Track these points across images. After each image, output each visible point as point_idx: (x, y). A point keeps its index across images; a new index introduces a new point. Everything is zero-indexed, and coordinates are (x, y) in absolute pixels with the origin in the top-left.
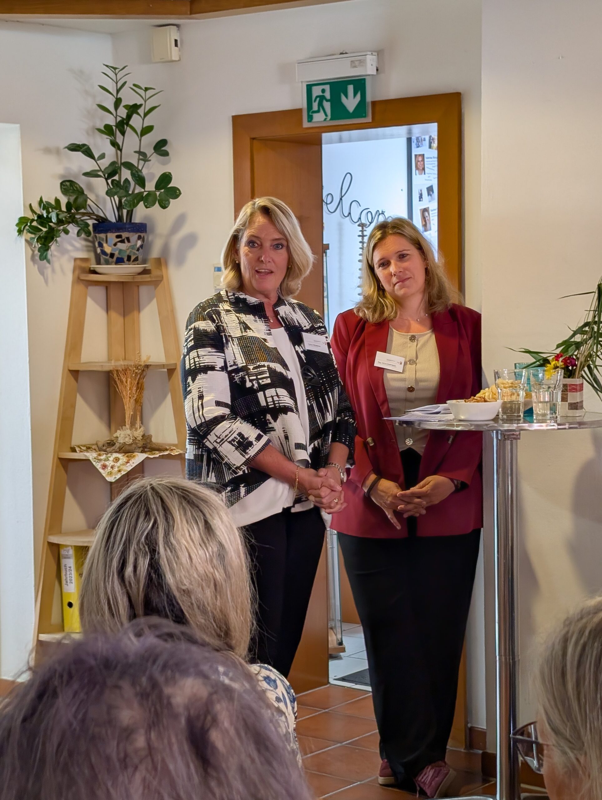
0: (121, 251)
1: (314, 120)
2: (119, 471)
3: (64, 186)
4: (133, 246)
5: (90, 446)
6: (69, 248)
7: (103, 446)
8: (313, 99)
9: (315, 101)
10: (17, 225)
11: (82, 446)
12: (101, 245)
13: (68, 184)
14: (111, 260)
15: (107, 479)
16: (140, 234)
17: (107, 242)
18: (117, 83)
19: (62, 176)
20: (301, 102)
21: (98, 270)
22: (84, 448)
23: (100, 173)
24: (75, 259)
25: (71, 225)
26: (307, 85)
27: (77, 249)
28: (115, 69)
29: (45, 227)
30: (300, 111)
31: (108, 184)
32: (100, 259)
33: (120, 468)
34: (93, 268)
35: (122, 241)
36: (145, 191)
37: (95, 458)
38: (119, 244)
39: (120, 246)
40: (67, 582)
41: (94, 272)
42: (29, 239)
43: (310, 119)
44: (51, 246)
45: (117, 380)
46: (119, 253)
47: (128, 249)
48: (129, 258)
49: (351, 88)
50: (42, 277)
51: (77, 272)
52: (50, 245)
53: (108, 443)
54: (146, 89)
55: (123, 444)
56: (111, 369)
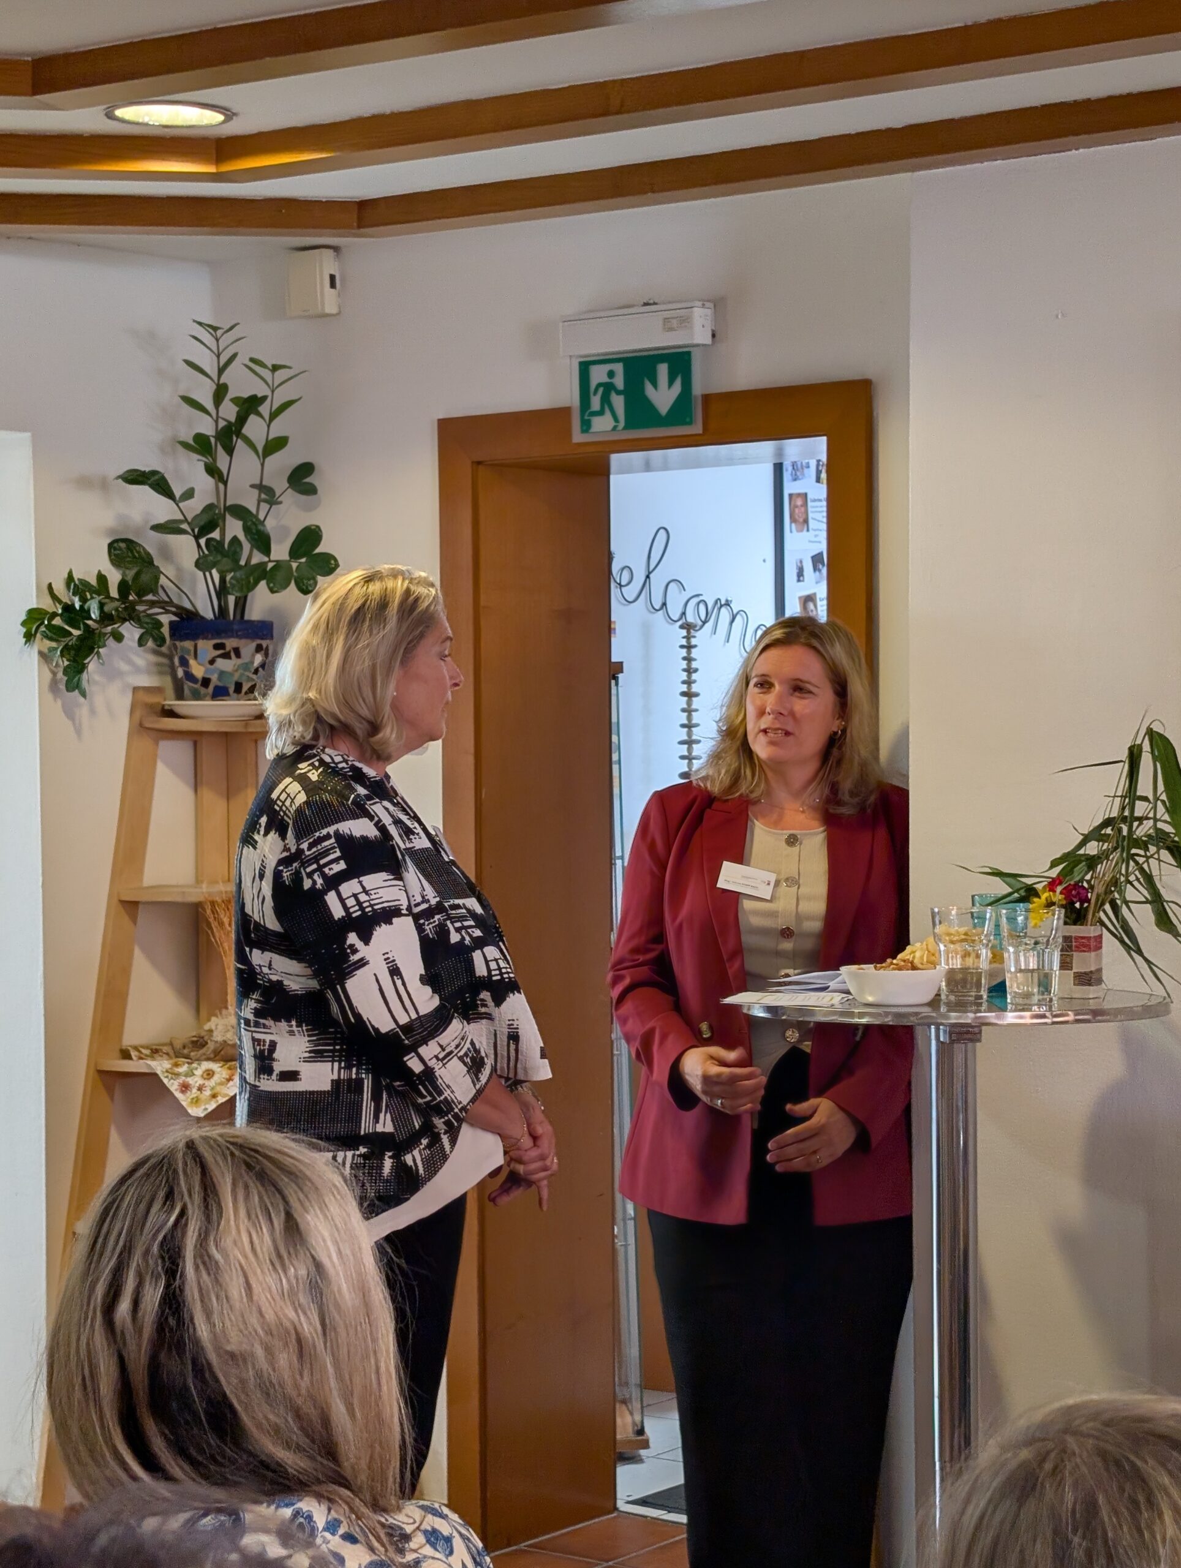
0: (222, 673)
1: (593, 430)
2: (214, 1096)
3: (115, 549)
4: (247, 664)
5: (158, 1047)
6: (124, 667)
7: (184, 1047)
8: (592, 389)
9: (595, 393)
10: (24, 624)
11: (143, 1047)
12: (184, 662)
13: (123, 545)
14: (203, 690)
15: (190, 1111)
16: (259, 642)
17: (196, 657)
18: (218, 356)
19: (111, 531)
20: (568, 394)
21: (178, 710)
22: (147, 1052)
23: (185, 526)
24: (136, 689)
25: (127, 623)
26: (581, 363)
27: (137, 670)
28: (215, 329)
29: (79, 628)
30: (566, 411)
31: (199, 546)
32: (183, 691)
33: (215, 1091)
34: (169, 705)
35: (226, 656)
36: (270, 561)
37: (167, 1071)
38: (219, 661)
39: (221, 664)
41: (171, 713)
42: (46, 651)
43: (586, 426)
44: (88, 663)
45: (211, 920)
46: (220, 679)
47: (237, 671)
48: (238, 687)
49: (663, 369)
50: (69, 723)
51: (138, 714)
52: (86, 661)
53: (193, 1042)
54: (275, 368)
55: (221, 1044)
56: (201, 899)
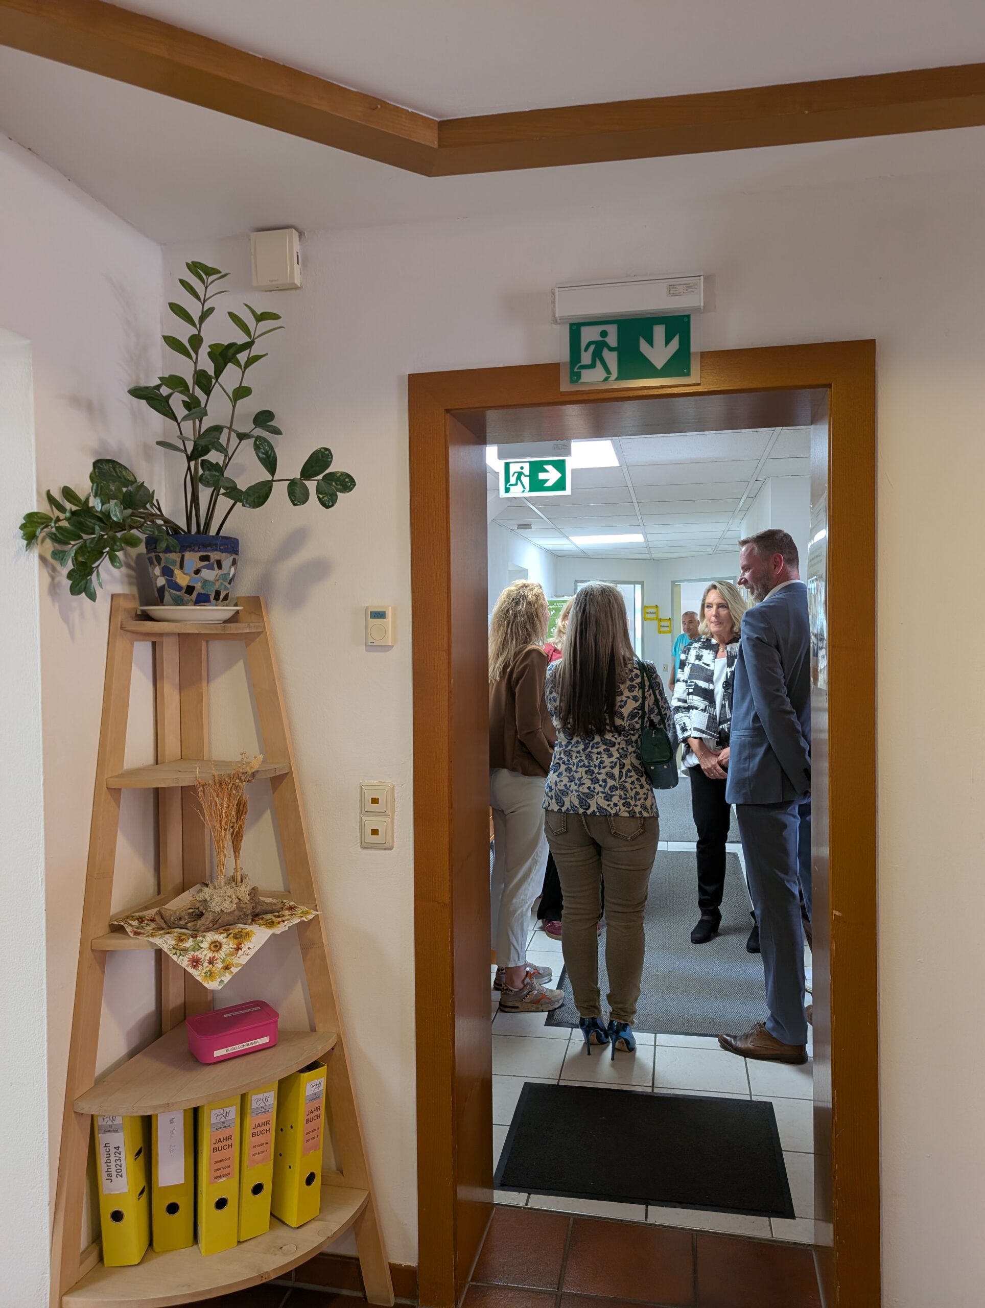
0: (205, 582)
1: (582, 380)
2: (227, 968)
4: (225, 574)
8: (583, 346)
9: (586, 350)
10: (23, 527)
12: (167, 572)
13: (106, 464)
14: (187, 597)
16: (233, 557)
17: (182, 567)
18: (203, 305)
20: (558, 353)
21: (153, 614)
24: (113, 597)
26: (571, 325)
30: (556, 366)
31: (189, 467)
35: (210, 567)
37: (174, 948)
38: (203, 571)
39: (205, 574)
40: (110, 1175)
41: (148, 618)
42: (48, 554)
43: (575, 377)
45: (202, 801)
46: (203, 587)
48: (217, 595)
49: (659, 332)
50: (63, 624)
51: (117, 618)
52: (94, 565)
53: (189, 913)
54: (261, 317)
55: (218, 913)
56: (195, 783)
